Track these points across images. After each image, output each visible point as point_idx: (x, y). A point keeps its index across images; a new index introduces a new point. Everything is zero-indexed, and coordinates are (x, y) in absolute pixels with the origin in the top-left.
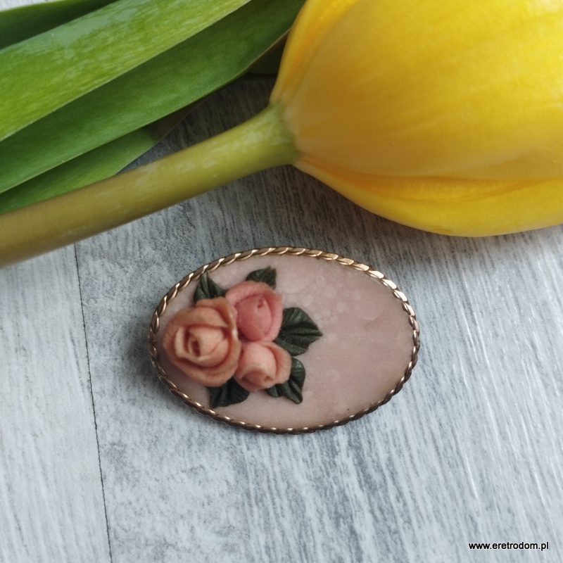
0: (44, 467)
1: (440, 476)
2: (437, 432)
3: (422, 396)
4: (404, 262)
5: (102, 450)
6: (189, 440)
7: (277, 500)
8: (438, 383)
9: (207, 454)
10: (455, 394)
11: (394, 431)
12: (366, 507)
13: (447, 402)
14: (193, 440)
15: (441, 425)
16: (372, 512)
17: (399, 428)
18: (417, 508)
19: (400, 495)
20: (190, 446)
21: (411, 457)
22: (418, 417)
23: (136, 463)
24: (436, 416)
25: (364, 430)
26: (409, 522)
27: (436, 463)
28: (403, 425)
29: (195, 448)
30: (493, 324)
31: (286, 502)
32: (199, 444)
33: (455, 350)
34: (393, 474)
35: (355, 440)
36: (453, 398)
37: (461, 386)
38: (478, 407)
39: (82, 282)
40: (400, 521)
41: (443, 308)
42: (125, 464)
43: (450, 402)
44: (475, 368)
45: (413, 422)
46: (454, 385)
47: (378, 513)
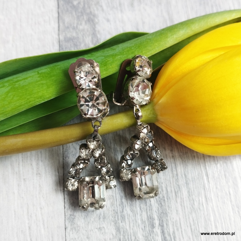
0: (43, 221)
2: (192, 223)
3: (188, 209)
4: (185, 156)
5: (66, 217)
6: (100, 216)
8: (194, 204)
9: (106, 222)
10: (200, 209)
11: (176, 221)
13: (197, 212)
14: (101, 217)
15: (193, 220)
17: (178, 220)
20: (100, 219)
22: (186, 216)
23: (79, 223)
24: (192, 217)
25: (165, 219)
28: (180, 219)
29: (102, 219)
30: (216, 184)
32: (103, 219)
33: (201, 192)
35: (162, 223)
36: (199, 211)
37: (202, 206)
38: (208, 215)
39: (64, 150)
41: (198, 175)
42: (74, 223)
43: (198, 212)
44: (208, 200)
45: (184, 218)
46: (200, 206)
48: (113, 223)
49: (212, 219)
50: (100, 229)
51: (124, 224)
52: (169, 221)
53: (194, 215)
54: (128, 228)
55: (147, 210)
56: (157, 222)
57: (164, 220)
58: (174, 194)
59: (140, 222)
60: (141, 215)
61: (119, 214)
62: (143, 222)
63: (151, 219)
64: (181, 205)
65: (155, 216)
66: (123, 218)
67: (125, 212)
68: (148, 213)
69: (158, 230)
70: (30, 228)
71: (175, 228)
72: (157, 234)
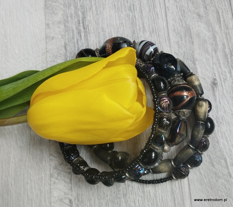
48: (63, 24)
49: (105, 17)
50: (58, 27)
51: (68, 24)
52: (87, 21)
53: (97, 16)
54: (69, 25)
55: (77, 17)
56: (81, 22)
57: (84, 20)
58: (89, 9)
59: (74, 22)
60: (75, 20)
61: (66, 21)
62: (76, 22)
63: (79, 21)
64: (92, 13)
65: (81, 19)
66: (68, 22)
67: (68, 19)
68: (78, 19)
69: (81, 24)
70: (33, 30)
71: (89, 23)
72: (81, 26)
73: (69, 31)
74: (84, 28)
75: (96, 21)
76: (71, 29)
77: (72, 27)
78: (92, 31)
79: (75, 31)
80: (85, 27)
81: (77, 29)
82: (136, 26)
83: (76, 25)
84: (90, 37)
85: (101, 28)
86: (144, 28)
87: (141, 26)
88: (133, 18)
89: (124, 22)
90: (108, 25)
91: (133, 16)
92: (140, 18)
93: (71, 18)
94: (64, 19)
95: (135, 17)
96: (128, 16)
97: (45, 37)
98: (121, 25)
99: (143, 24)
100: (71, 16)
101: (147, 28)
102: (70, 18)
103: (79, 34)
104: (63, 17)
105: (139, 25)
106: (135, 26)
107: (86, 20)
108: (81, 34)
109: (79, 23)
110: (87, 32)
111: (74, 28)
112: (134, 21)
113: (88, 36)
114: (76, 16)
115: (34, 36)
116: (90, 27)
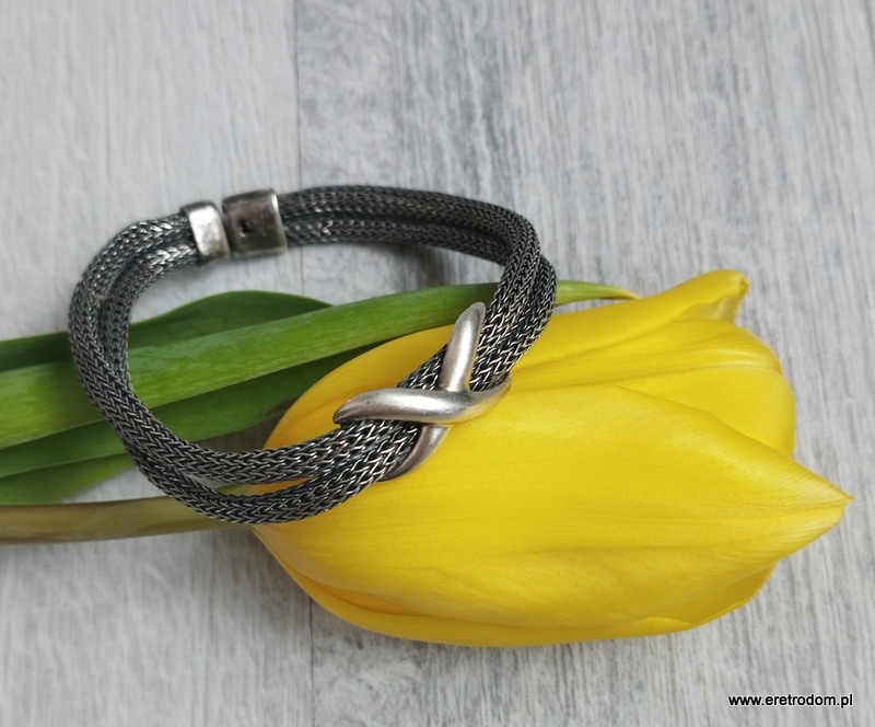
1: (549, 144)
7: (423, 149)
9: (376, 112)
11: (520, 110)
12: (489, 160)
16: (493, 163)
18: (527, 164)
19: (516, 153)
21: (530, 129)
22: (541, 100)
23: (324, 115)
24: (555, 102)
26: (519, 172)
27: (547, 134)
28: (528, 106)
31: (429, 152)
33: (580, 55)
34: (514, 139)
35: (489, 114)
38: (589, 97)
40: (513, 171)
42: (316, 115)
43: (568, 91)
45: (536, 105)
46: (574, 80)
47: (497, 164)
49: (598, 104)
50: (364, 124)
51: (411, 115)
52: (506, 110)
53: (559, 96)
54: (419, 122)
55: (459, 90)
56: (479, 112)
57: (495, 107)
58: (519, 59)
59: (443, 111)
60: (447, 99)
61: (404, 99)
62: (451, 112)
63: (467, 107)
64: (533, 80)
65: (477, 100)
66: (411, 104)
67: (415, 95)
68: (463, 96)
69: (480, 125)
70: (233, 123)
71: (517, 123)
72: (477, 133)
73: (416, 148)
74: (493, 143)
75: (555, 120)
76: (429, 140)
77: (432, 132)
78: (535, 162)
79: (449, 152)
80: (500, 140)
81: (456, 141)
82: (747, 162)
83: (452, 124)
84: (521, 186)
85: (575, 152)
86: (784, 176)
87: (770, 165)
88: (732, 125)
89: (688, 138)
90: (609, 144)
91: (731, 118)
92: (764, 132)
93: (430, 91)
94: (393, 92)
95: (742, 121)
96: (708, 113)
97: (293, 162)
98: (674, 151)
99: (781, 160)
100: (429, 80)
101: (797, 178)
102: (421, 90)
103: (470, 171)
104: (390, 80)
105: (761, 163)
106: (741, 162)
107: (501, 108)
108: (480, 171)
109: (470, 118)
110: (507, 163)
111: (443, 134)
112: (739, 140)
113: (515, 182)
114: (452, 82)
115: (237, 151)
116: (524, 142)
